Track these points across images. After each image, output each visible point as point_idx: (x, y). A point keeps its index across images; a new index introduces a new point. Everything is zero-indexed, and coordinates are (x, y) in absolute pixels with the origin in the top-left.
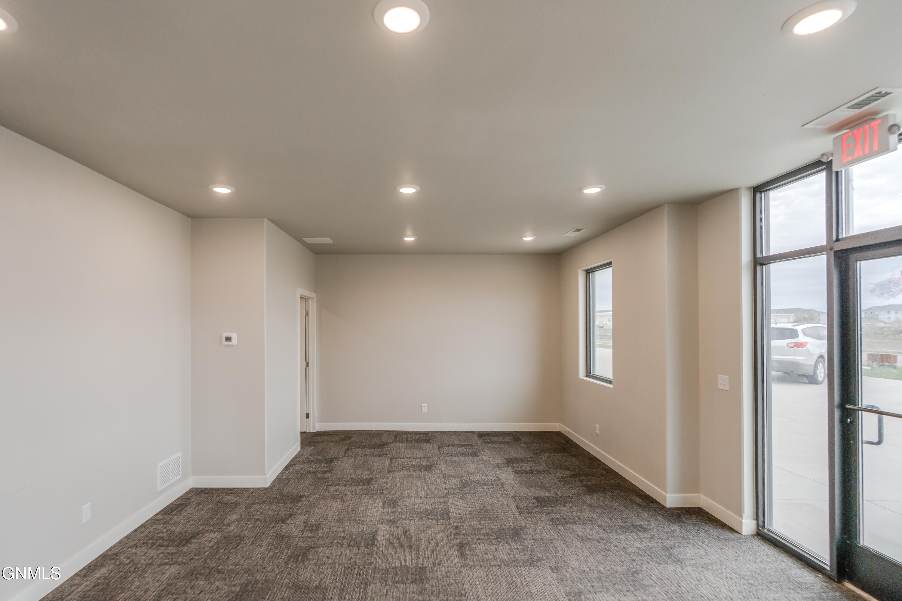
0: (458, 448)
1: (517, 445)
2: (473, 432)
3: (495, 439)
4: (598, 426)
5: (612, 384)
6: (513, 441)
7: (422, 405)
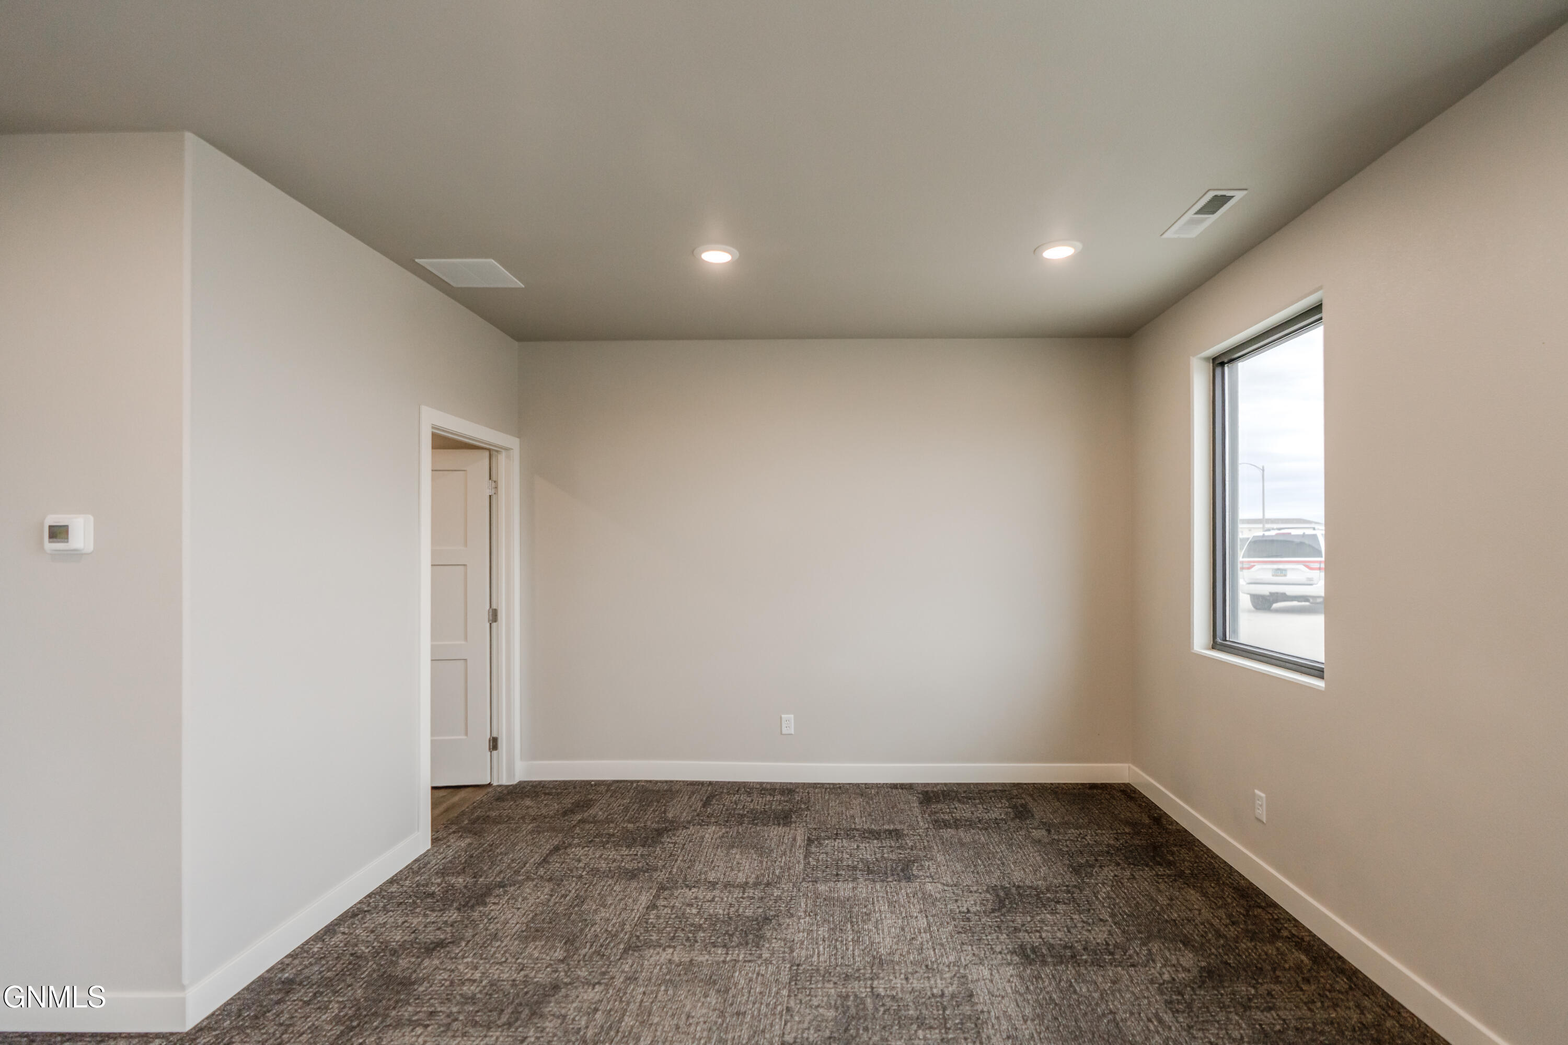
0: (862, 846)
1: (1023, 833)
2: (909, 787)
3: (963, 811)
4: (1263, 795)
5: (1322, 677)
6: (1013, 820)
7: (783, 716)
